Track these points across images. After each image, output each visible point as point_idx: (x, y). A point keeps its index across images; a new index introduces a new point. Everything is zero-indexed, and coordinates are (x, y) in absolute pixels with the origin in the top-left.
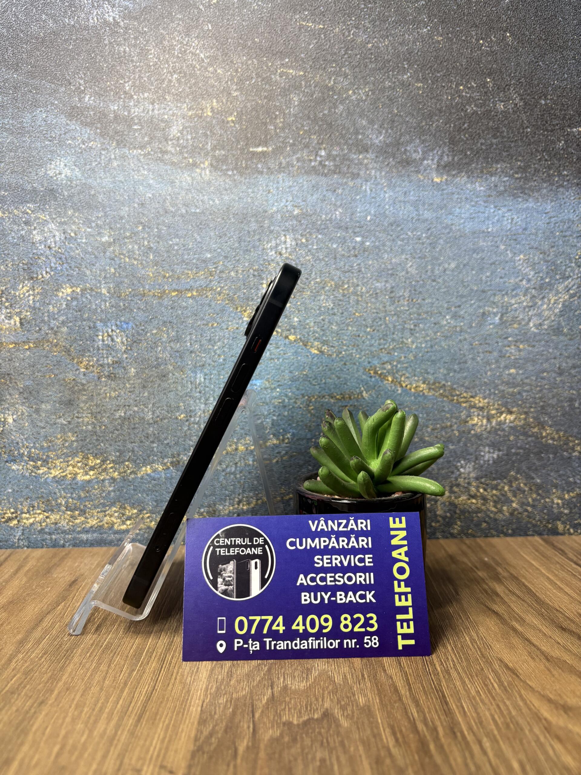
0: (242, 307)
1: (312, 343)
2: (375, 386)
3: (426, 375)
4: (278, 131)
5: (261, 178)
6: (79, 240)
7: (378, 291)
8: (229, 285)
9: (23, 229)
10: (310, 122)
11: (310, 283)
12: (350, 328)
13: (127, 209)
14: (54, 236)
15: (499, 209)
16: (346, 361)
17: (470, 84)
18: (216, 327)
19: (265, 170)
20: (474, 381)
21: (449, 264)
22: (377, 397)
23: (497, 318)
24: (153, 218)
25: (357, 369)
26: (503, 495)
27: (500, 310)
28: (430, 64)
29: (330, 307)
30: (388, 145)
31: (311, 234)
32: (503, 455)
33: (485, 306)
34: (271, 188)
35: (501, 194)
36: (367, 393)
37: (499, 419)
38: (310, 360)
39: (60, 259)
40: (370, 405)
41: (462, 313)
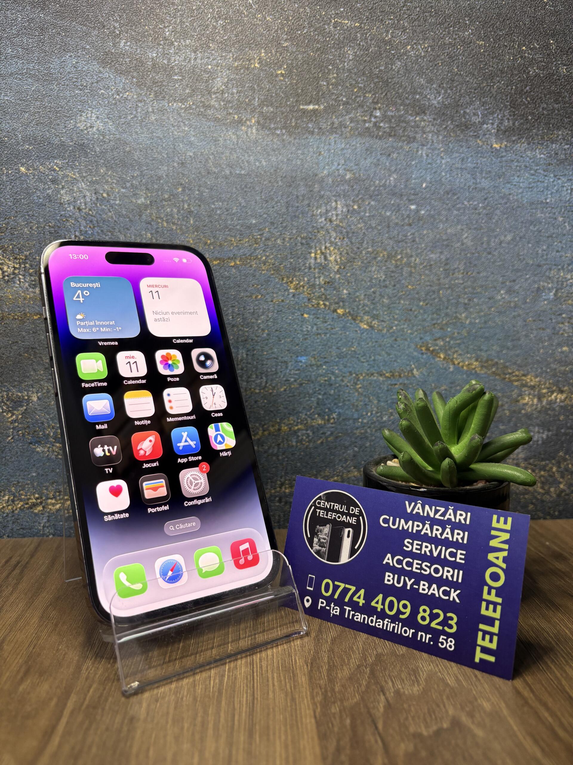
0: (288, 278)
1: (362, 318)
2: (426, 363)
3: (479, 352)
4: (331, 87)
5: (311, 139)
6: (112, 202)
7: (432, 263)
8: (275, 254)
9: (49, 188)
10: (365, 79)
11: (361, 253)
12: (402, 302)
13: (166, 168)
14: (85, 196)
15: (559, 179)
16: (397, 337)
17: (533, 45)
18: (261, 299)
19: (316, 130)
20: (526, 359)
21: (505, 236)
22: (428, 375)
23: (552, 294)
24: (194, 179)
25: (409, 345)
26: (551, 476)
27: (556, 286)
28: (492, 22)
29: (382, 279)
30: (446, 107)
31: (363, 201)
32: (552, 435)
33: (540, 281)
34: (322, 150)
35: (561, 162)
36: (417, 371)
37: (550, 399)
38: (359, 335)
39: (91, 221)
40: (420, 383)
41: (517, 287)
